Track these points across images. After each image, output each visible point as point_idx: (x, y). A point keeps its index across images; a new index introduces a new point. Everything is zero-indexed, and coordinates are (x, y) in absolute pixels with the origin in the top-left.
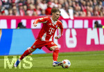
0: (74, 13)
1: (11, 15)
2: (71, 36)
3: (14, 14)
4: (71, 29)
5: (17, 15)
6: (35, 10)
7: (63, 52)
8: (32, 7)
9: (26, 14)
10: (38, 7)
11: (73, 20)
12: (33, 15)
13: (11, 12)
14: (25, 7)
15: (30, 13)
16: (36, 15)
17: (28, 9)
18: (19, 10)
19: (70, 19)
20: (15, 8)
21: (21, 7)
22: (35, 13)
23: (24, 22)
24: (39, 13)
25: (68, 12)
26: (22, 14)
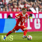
0: (39, 10)
1: (4, 11)
2: (37, 23)
3: (6, 10)
4: (37, 19)
5: (8, 11)
6: (17, 8)
7: (33, 31)
8: (16, 6)
9: (12, 11)
10: (19, 7)
11: (38, 14)
12: (16, 11)
13: (4, 9)
14: (12, 7)
15: (15, 10)
16: (18, 11)
17: (14, 8)
18: (9, 8)
19: (36, 13)
20: (6, 7)
21: (10, 7)
22: (17, 10)
23: (11, 15)
24: (19, 10)
25: (35, 9)
26: (10, 10)
